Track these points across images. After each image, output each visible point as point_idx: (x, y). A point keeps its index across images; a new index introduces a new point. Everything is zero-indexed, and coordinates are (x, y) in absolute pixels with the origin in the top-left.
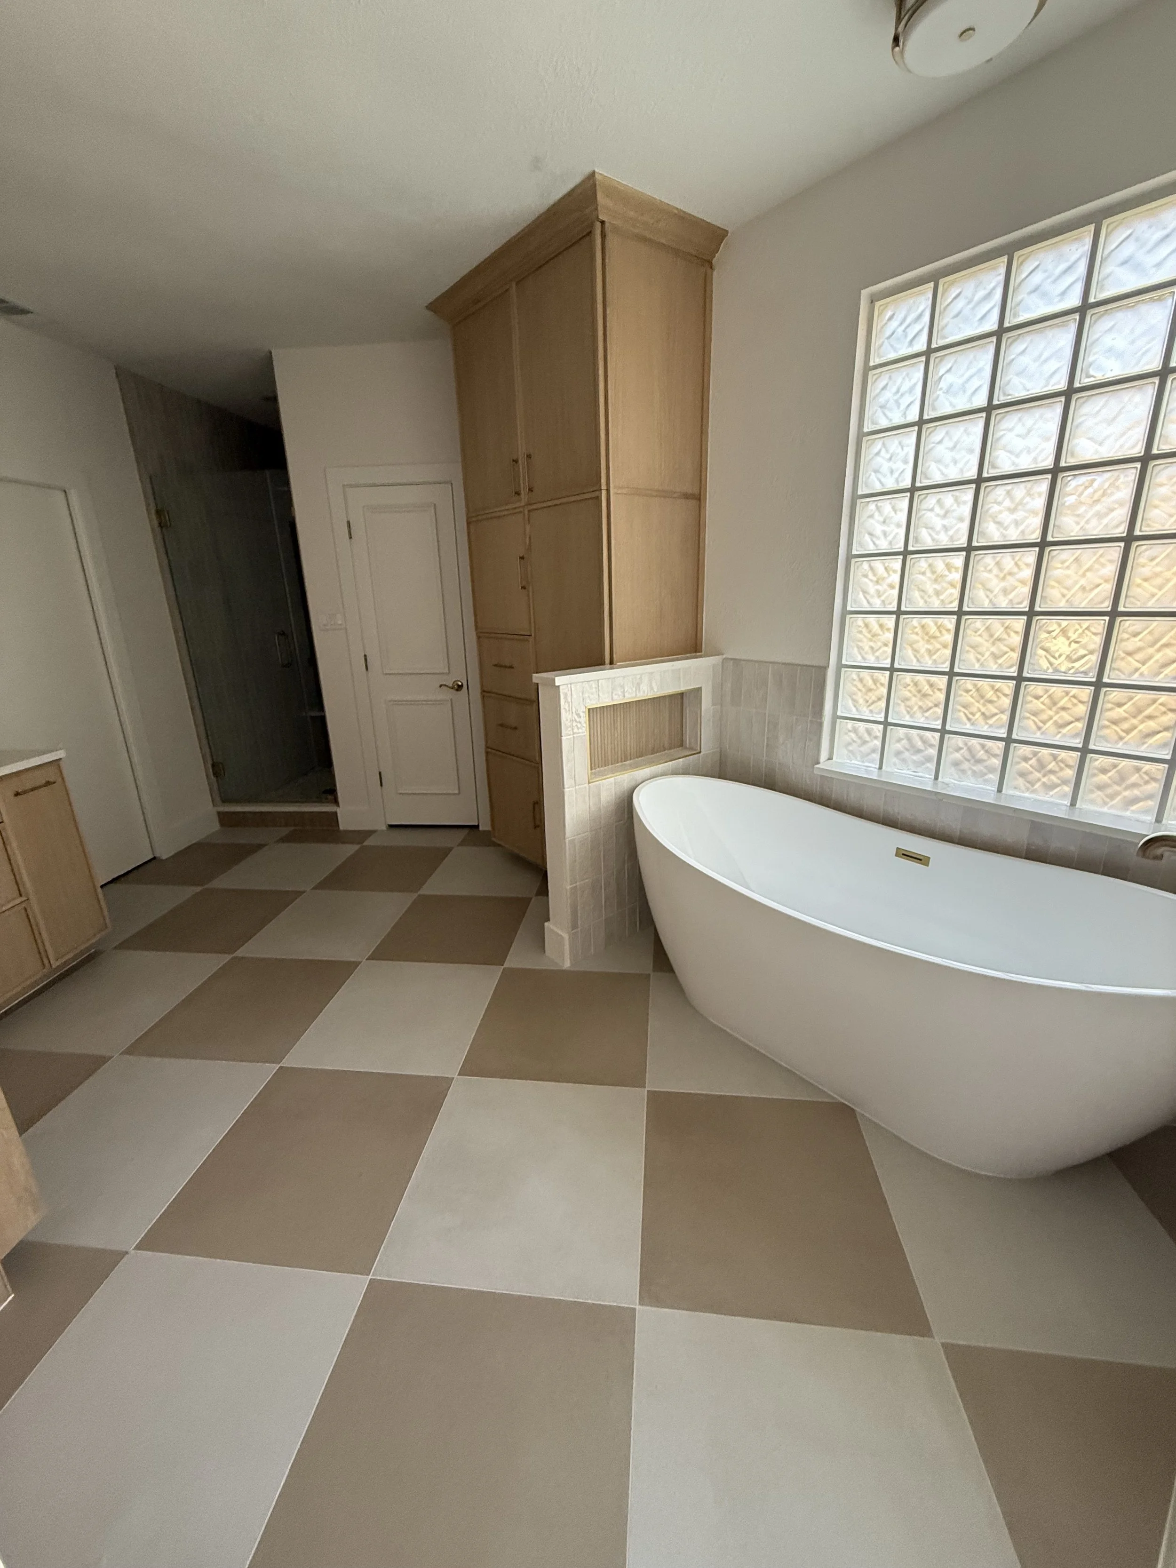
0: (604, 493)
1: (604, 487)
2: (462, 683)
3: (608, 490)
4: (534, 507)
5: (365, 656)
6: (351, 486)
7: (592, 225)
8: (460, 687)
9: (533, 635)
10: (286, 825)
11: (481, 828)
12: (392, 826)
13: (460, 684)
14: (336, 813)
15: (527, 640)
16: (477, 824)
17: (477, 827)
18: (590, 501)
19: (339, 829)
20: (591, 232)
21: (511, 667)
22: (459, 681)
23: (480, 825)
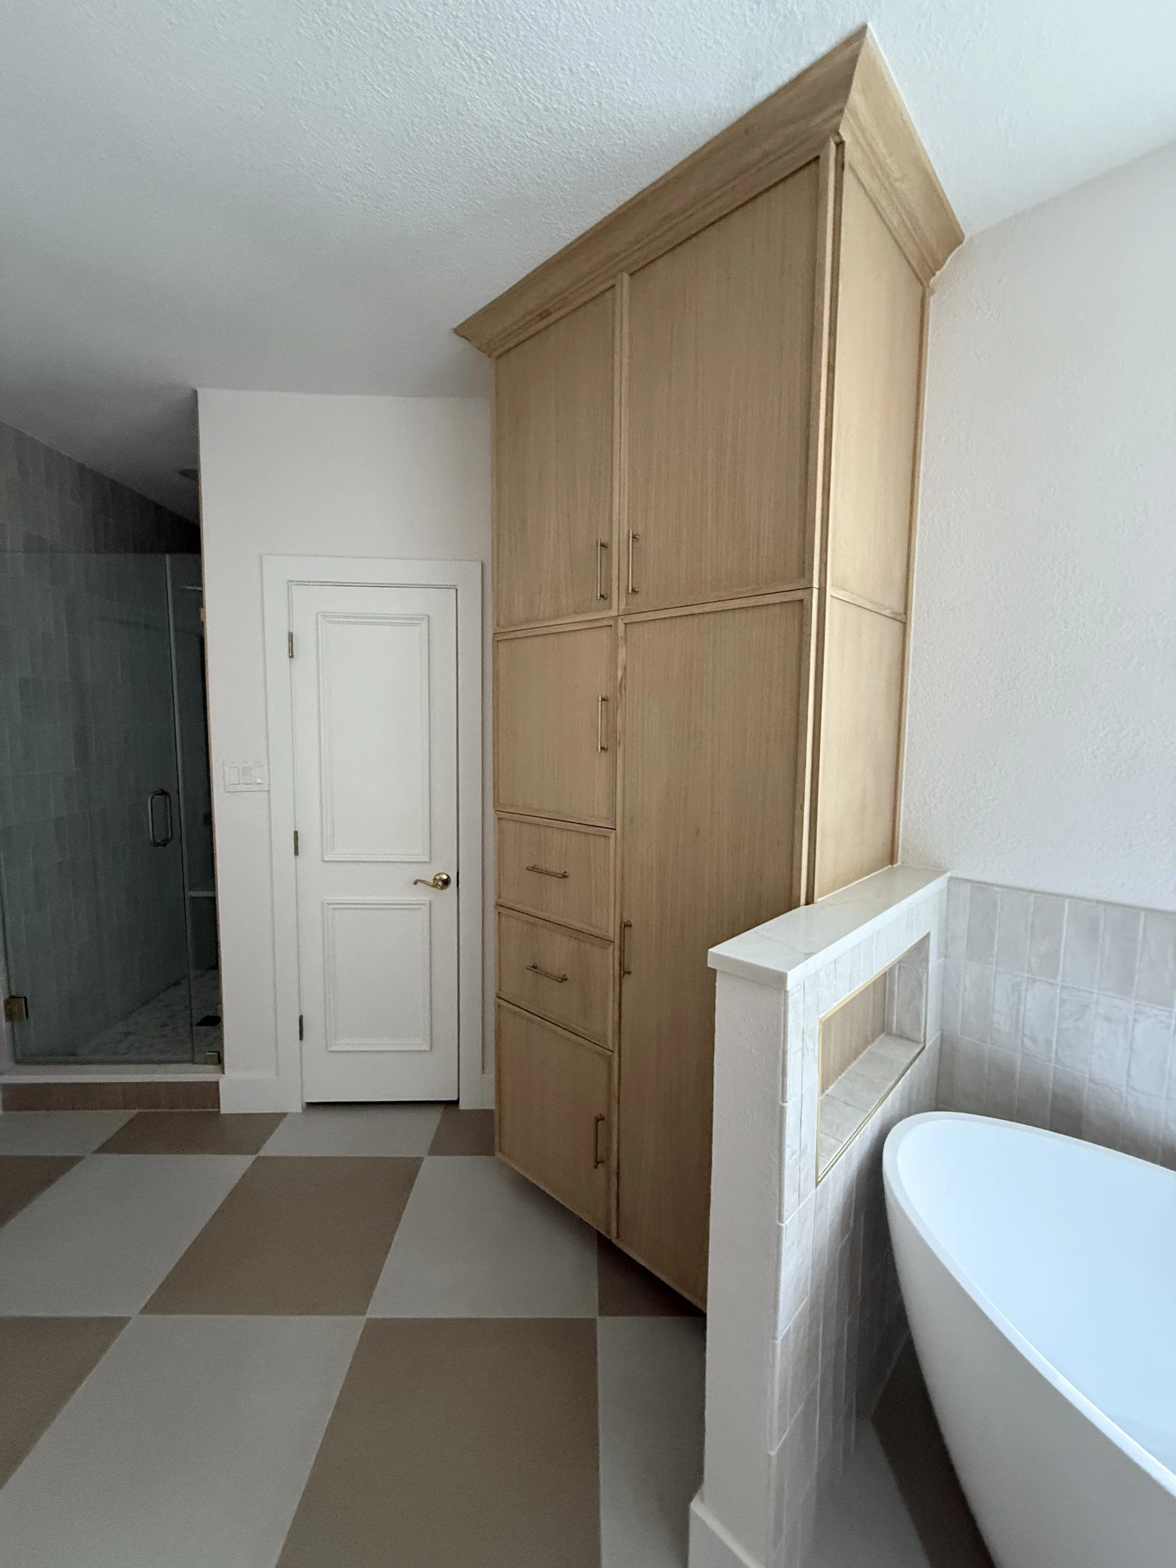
0: (815, 592)
1: (816, 584)
2: (448, 876)
3: (822, 591)
4: (635, 618)
5: (296, 833)
6: (299, 583)
7: (824, 143)
8: (446, 882)
9: (618, 828)
10: (125, 1106)
11: (463, 1106)
12: (311, 1105)
13: (445, 877)
14: (217, 1083)
15: (607, 837)
16: (455, 1099)
17: (456, 1103)
18: (777, 609)
19: (219, 1111)
20: (817, 158)
21: (564, 876)
22: (442, 874)
23: (461, 1099)
